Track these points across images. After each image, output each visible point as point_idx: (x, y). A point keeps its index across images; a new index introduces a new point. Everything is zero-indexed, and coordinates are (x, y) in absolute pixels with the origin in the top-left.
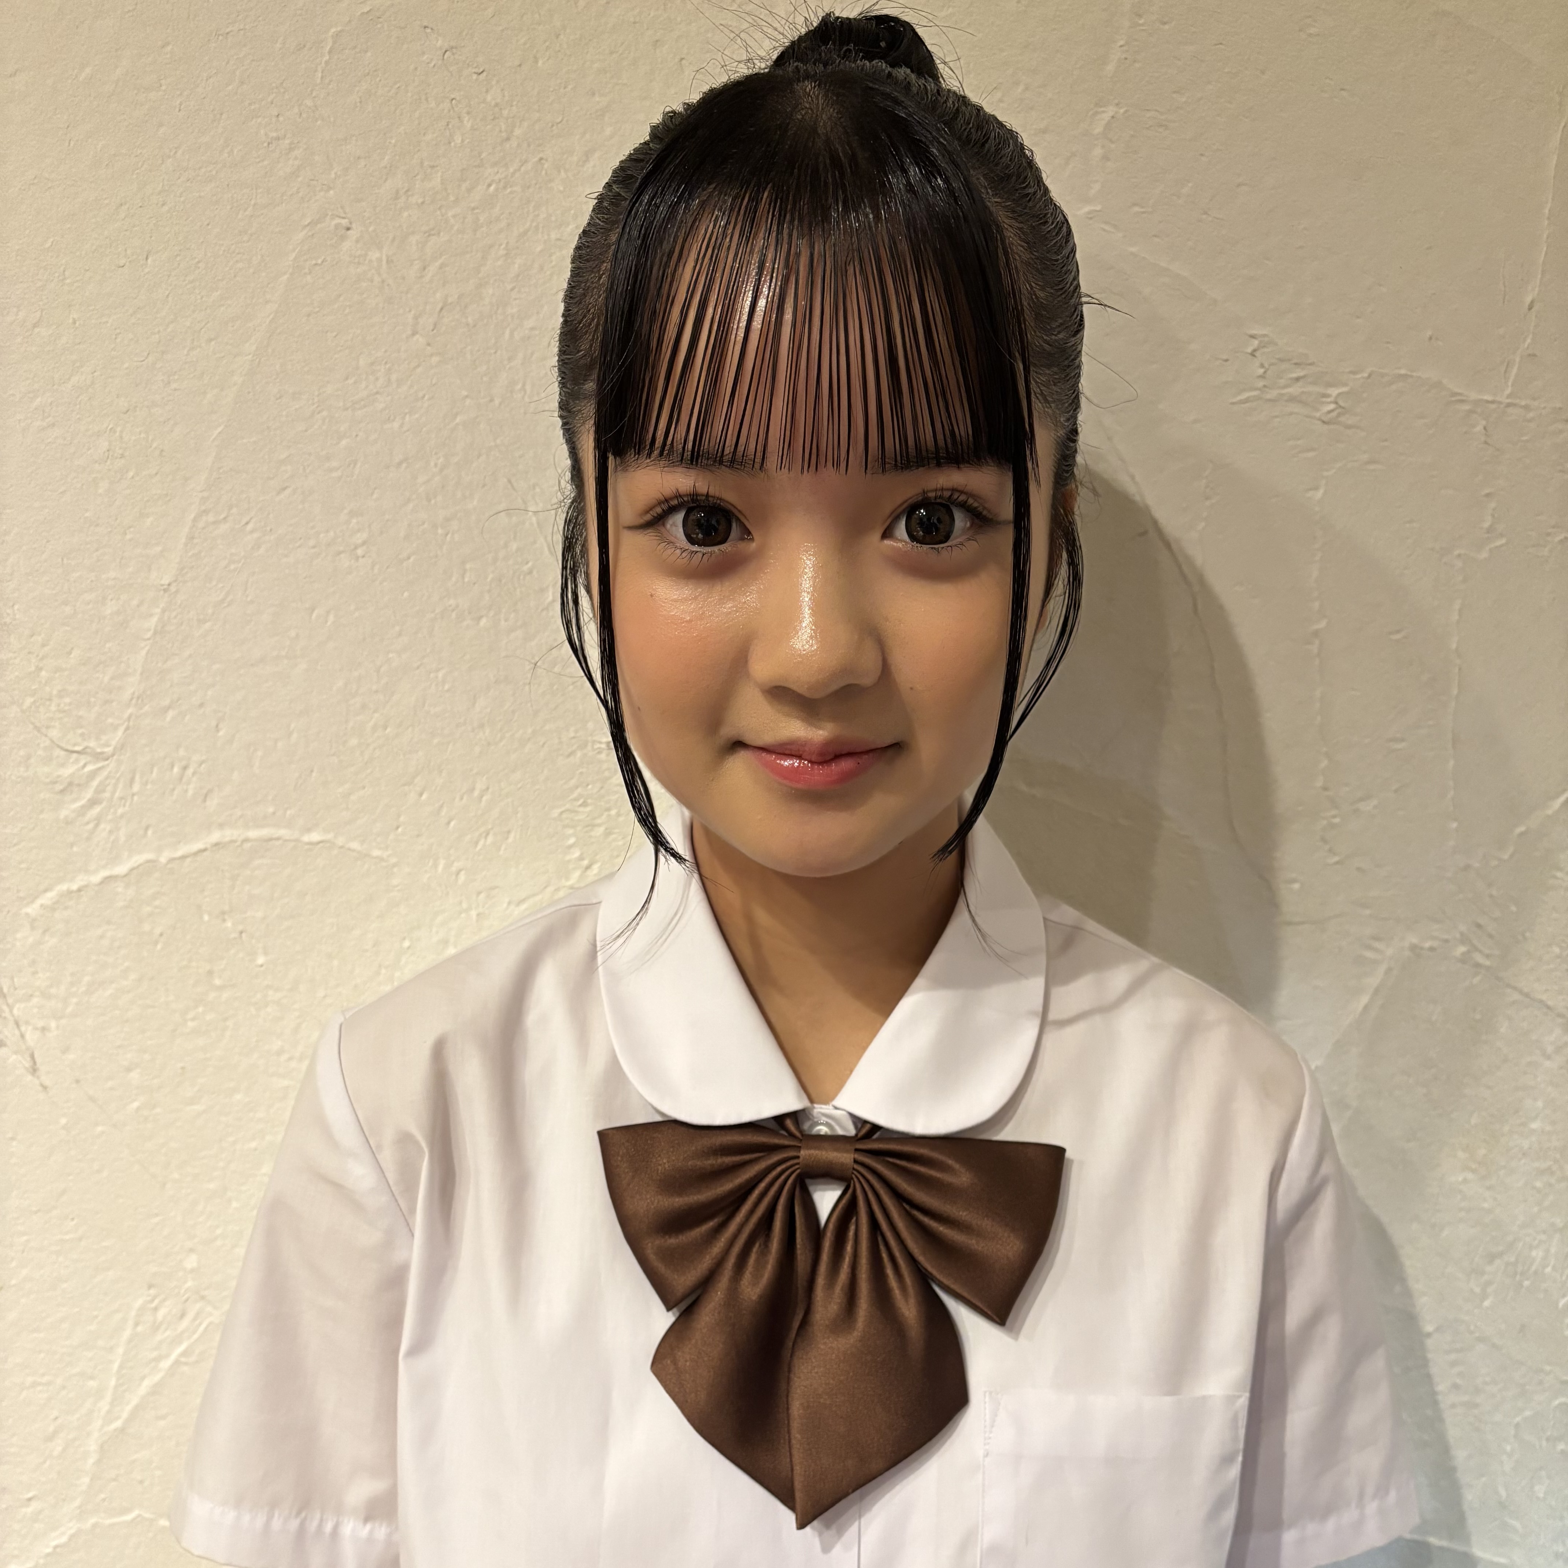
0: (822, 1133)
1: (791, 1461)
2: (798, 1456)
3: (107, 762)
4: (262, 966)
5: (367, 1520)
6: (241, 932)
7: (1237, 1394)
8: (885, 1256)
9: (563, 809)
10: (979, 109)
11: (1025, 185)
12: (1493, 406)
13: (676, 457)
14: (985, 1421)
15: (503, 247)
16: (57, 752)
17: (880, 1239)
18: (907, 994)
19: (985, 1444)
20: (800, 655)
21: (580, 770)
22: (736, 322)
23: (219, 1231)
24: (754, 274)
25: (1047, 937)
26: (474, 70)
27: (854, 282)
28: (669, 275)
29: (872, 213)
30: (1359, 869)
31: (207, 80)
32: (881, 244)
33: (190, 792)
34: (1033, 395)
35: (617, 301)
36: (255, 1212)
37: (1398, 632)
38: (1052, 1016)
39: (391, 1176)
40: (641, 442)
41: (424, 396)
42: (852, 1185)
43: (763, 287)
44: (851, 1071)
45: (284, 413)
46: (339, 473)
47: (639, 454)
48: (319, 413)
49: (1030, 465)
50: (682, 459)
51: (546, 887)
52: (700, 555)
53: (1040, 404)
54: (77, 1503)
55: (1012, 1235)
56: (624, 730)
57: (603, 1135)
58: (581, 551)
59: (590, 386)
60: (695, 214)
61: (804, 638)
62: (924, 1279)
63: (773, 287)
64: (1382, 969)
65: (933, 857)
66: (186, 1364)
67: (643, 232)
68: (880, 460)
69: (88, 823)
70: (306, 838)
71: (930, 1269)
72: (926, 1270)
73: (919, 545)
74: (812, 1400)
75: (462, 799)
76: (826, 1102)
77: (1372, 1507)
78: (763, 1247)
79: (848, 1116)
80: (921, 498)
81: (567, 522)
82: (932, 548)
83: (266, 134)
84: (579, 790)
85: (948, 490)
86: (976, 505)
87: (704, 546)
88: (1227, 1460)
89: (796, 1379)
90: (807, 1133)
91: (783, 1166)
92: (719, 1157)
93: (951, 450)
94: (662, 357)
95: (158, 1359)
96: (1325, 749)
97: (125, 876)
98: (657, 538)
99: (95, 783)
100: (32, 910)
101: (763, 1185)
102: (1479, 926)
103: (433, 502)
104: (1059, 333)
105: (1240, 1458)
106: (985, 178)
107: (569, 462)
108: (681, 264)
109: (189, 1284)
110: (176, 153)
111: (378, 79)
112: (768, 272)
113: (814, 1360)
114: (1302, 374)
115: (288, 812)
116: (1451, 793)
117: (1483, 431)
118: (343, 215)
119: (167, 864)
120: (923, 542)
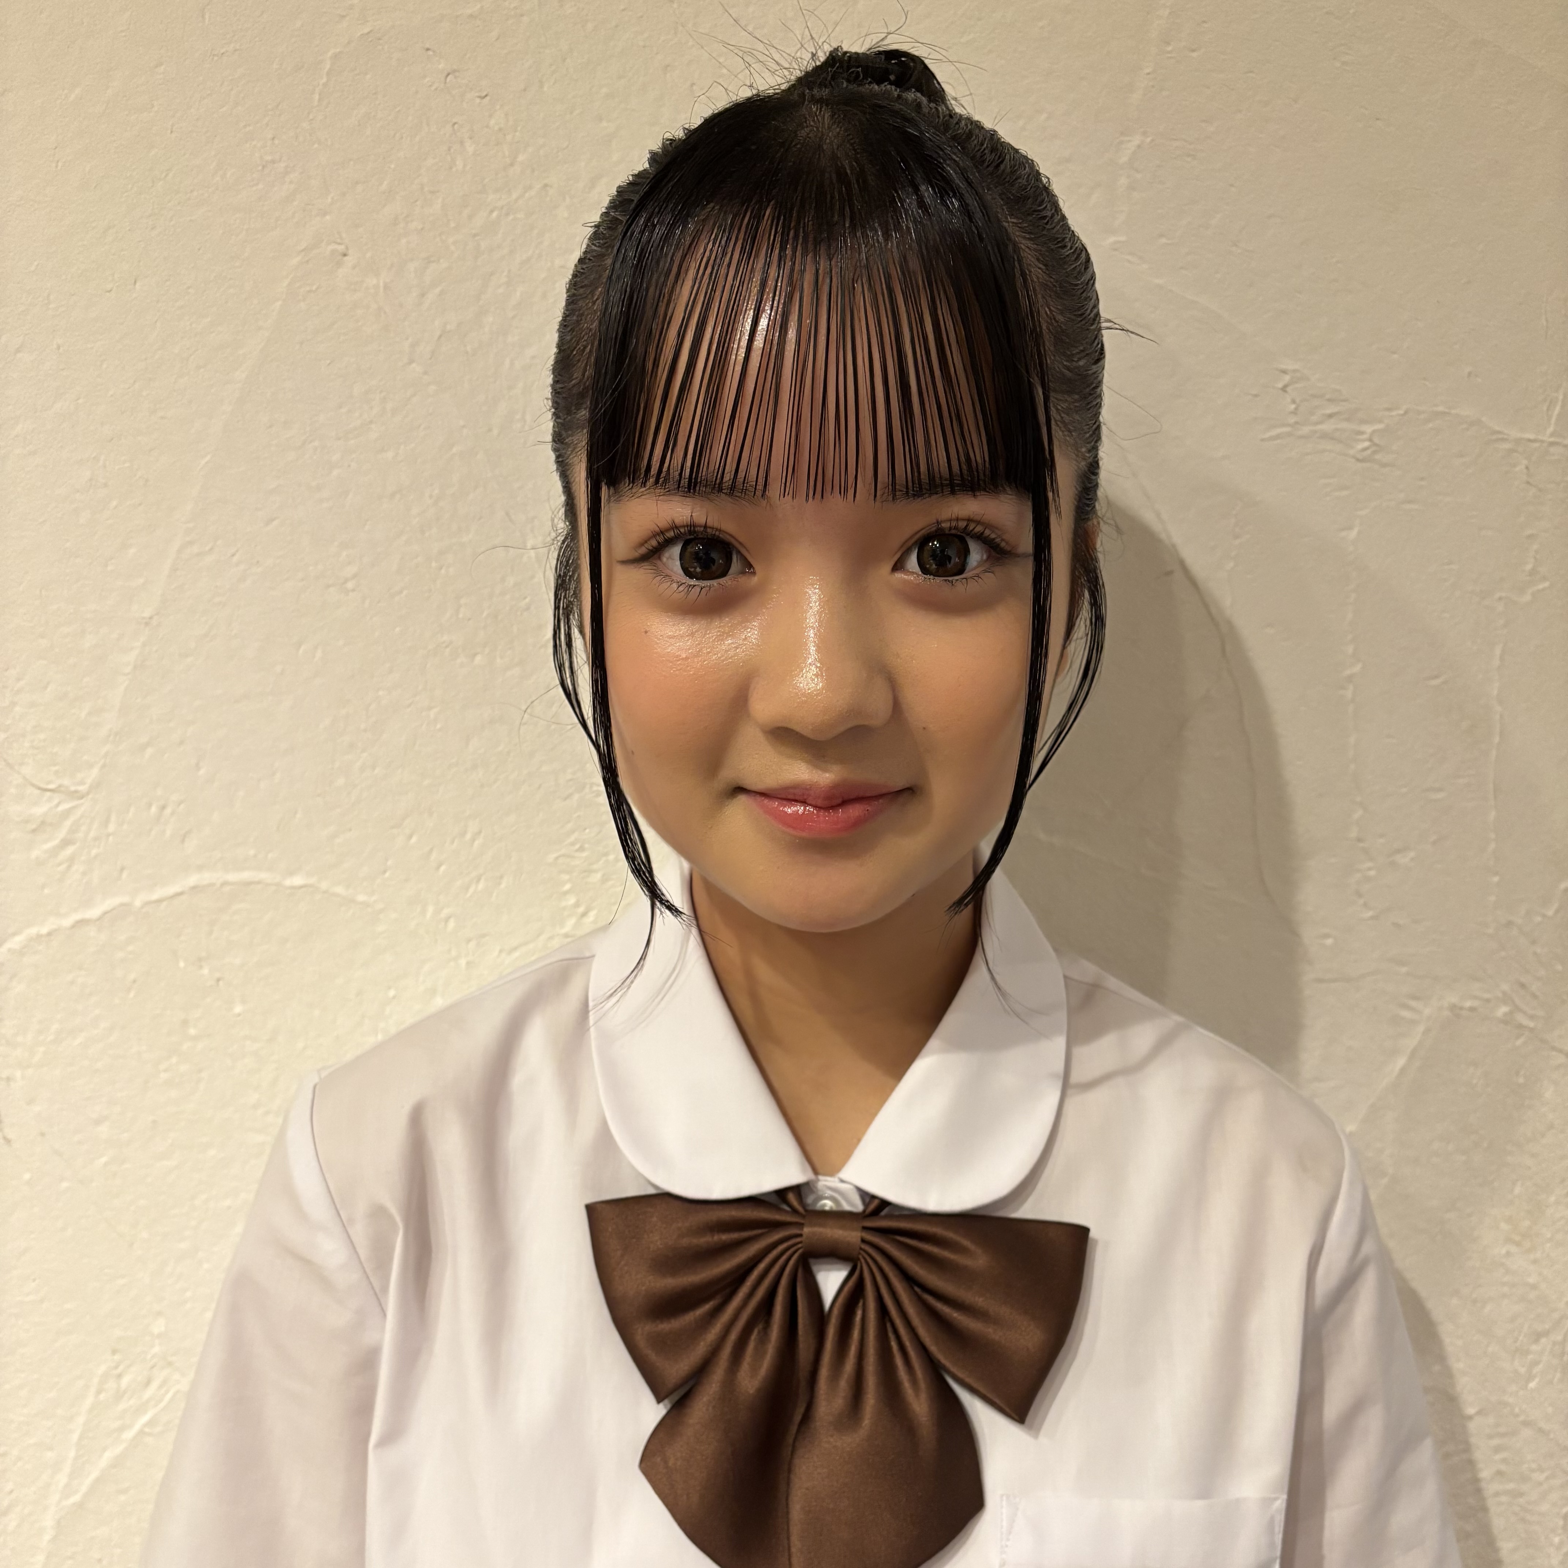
0: (827, 1208)
3: (82, 801)
4: (239, 1015)
6: (218, 980)
7: (1273, 1496)
8: (894, 1344)
9: (559, 853)
11: (1041, 208)
12: (1537, 445)
13: (672, 485)
14: (1002, 1527)
15: (504, 274)
16: (30, 790)
17: (888, 1325)
18: (919, 1055)
19: (1001, 1553)
20: (804, 695)
21: (578, 814)
22: (736, 342)
23: (189, 1294)
24: (755, 291)
25: (1068, 995)
26: (477, 94)
27: (862, 298)
30: (1394, 924)
31: (200, 101)
32: (891, 261)
33: (168, 833)
34: (1053, 422)
35: (611, 324)
37: (1436, 677)
38: (1074, 1079)
39: (363, 1252)
40: (636, 470)
41: (420, 426)
42: (859, 1267)
43: (765, 305)
44: (859, 1140)
45: (274, 442)
46: (330, 503)
47: (633, 483)
48: (310, 443)
49: (1050, 494)
50: (679, 487)
51: (538, 936)
52: (698, 589)
53: (1059, 431)
55: (1031, 1323)
56: (617, 776)
57: (591, 1209)
58: (574, 591)
59: (584, 414)
61: (809, 676)
62: (936, 1371)
63: (775, 304)
64: (1421, 1028)
65: (947, 911)
66: (150, 1434)
67: (638, 252)
68: (890, 487)
69: (60, 864)
70: (288, 882)
71: (942, 1358)
72: (939, 1361)
73: (932, 577)
74: (814, 1503)
75: (452, 842)
76: (831, 1175)
78: (762, 1335)
79: (855, 1190)
80: (934, 529)
81: (560, 560)
82: (946, 580)
83: (261, 157)
84: (576, 835)
85: (963, 520)
86: (993, 536)
87: (703, 580)
89: (796, 1480)
90: (810, 1208)
91: (785, 1245)
92: (716, 1234)
93: (966, 477)
94: (658, 379)
95: (122, 1429)
96: (1359, 799)
97: (100, 919)
98: (653, 571)
99: (68, 823)
101: (762, 1266)
102: (1523, 986)
103: (427, 534)
104: (1080, 359)
106: (1001, 198)
107: (562, 498)
108: (680, 282)
109: (156, 1349)
110: (167, 175)
111: (378, 102)
112: (770, 290)
113: (816, 1460)
114: (1334, 411)
115: (270, 855)
116: (1493, 846)
117: (1525, 471)
118: (339, 241)
119: (142, 907)
120: (936, 574)
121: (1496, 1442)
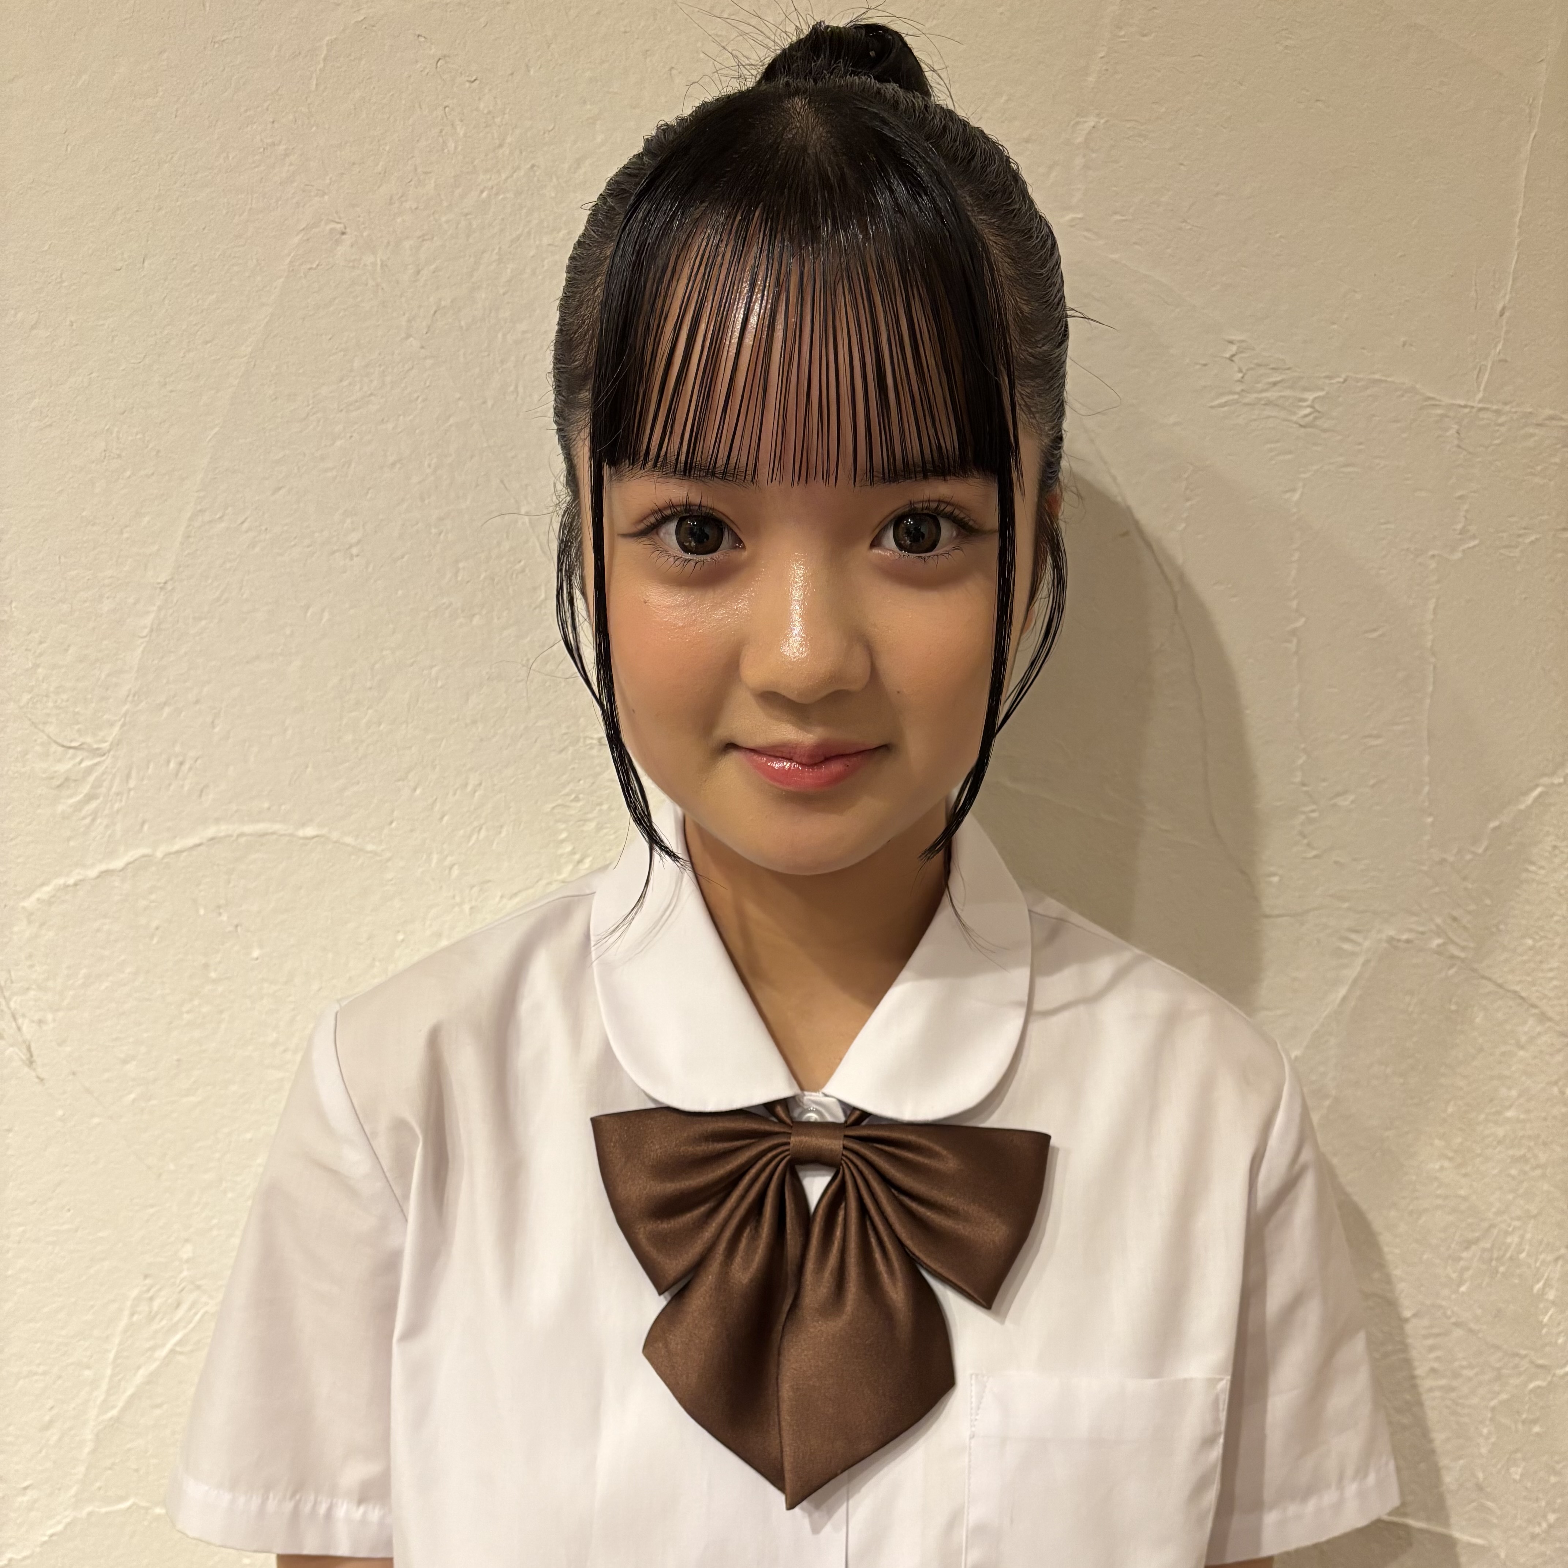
0: (812, 1120)
1: (781, 1442)
2: (787, 1439)
3: (103, 758)
4: (257, 959)
5: (361, 1501)
6: (237, 926)
7: (1218, 1377)
8: (873, 1241)
9: (554, 805)
10: (965, 124)
11: (1010, 201)
12: (1467, 410)
13: (669, 469)
14: (971, 1403)
15: (496, 251)
16: (54, 747)
17: (868, 1223)
18: (896, 983)
19: (971, 1426)
20: (790, 663)
21: (572, 766)
22: (728, 339)
23: (215, 1221)
24: (745, 292)
25: (1032, 932)
26: (467, 78)
27: (843, 299)
28: (663, 291)
29: (861, 233)
30: (1336, 862)
31: (203, 87)
32: (869, 263)
33: (186, 788)
34: (1018, 407)
35: (611, 316)
36: (250, 1203)
37: (1375, 630)
38: (1037, 1006)
39: (386, 1163)
40: (636, 453)
41: (418, 397)
42: (841, 1171)
43: (754, 305)
44: (841, 1059)
45: (279, 414)
46: (334, 473)
47: (633, 465)
48: (314, 414)
49: (1015, 475)
50: (675, 471)
51: (537, 882)
52: (693, 563)
53: (1024, 416)
54: (73, 1491)
55: (998, 1220)
56: (618, 732)
57: (596, 1122)
58: (576, 554)
59: (586, 395)
60: (688, 231)
61: (795, 645)
62: (911, 1263)
63: (764, 304)
64: (1361, 960)
65: (920, 857)
66: (181, 1353)
67: (637, 247)
68: (868, 473)
69: (84, 818)
70: (301, 833)
71: (918, 1253)
72: (914, 1254)
73: (907, 554)
74: (801, 1382)
75: (455, 794)
76: (816, 1090)
77: (1352, 1489)
78: (753, 1232)
79: (837, 1103)
80: (907, 509)
81: (563, 526)
82: (919, 557)
83: (262, 140)
84: (571, 786)
85: (935, 501)
86: (962, 516)
87: (697, 554)
88: (1208, 1442)
89: (785, 1362)
90: (797, 1119)
91: (774, 1153)
92: (711, 1143)
93: (937, 464)
94: (656, 372)
95: (153, 1349)
96: (1303, 746)
97: (122, 870)
98: (651, 546)
99: (92, 778)
100: (29, 903)
101: (753, 1171)
102: (1455, 919)
103: (427, 502)
104: (1043, 345)
105: (1221, 1440)
106: (971, 196)
107: (564, 466)
108: (674, 280)
109: (185, 1273)
110: (172, 157)
111: (372, 87)
112: (759, 289)
113: (803, 1344)
114: (1278, 379)
115: (283, 807)
116: (1426, 789)
117: (1457, 435)
118: (337, 220)
119: (163, 858)
120: (910, 550)
121: (1430, 1342)
